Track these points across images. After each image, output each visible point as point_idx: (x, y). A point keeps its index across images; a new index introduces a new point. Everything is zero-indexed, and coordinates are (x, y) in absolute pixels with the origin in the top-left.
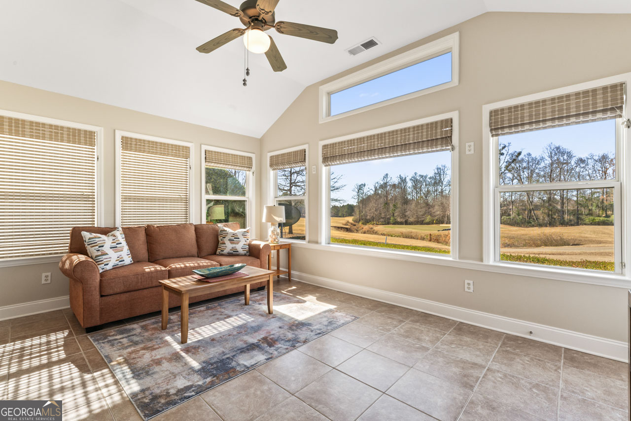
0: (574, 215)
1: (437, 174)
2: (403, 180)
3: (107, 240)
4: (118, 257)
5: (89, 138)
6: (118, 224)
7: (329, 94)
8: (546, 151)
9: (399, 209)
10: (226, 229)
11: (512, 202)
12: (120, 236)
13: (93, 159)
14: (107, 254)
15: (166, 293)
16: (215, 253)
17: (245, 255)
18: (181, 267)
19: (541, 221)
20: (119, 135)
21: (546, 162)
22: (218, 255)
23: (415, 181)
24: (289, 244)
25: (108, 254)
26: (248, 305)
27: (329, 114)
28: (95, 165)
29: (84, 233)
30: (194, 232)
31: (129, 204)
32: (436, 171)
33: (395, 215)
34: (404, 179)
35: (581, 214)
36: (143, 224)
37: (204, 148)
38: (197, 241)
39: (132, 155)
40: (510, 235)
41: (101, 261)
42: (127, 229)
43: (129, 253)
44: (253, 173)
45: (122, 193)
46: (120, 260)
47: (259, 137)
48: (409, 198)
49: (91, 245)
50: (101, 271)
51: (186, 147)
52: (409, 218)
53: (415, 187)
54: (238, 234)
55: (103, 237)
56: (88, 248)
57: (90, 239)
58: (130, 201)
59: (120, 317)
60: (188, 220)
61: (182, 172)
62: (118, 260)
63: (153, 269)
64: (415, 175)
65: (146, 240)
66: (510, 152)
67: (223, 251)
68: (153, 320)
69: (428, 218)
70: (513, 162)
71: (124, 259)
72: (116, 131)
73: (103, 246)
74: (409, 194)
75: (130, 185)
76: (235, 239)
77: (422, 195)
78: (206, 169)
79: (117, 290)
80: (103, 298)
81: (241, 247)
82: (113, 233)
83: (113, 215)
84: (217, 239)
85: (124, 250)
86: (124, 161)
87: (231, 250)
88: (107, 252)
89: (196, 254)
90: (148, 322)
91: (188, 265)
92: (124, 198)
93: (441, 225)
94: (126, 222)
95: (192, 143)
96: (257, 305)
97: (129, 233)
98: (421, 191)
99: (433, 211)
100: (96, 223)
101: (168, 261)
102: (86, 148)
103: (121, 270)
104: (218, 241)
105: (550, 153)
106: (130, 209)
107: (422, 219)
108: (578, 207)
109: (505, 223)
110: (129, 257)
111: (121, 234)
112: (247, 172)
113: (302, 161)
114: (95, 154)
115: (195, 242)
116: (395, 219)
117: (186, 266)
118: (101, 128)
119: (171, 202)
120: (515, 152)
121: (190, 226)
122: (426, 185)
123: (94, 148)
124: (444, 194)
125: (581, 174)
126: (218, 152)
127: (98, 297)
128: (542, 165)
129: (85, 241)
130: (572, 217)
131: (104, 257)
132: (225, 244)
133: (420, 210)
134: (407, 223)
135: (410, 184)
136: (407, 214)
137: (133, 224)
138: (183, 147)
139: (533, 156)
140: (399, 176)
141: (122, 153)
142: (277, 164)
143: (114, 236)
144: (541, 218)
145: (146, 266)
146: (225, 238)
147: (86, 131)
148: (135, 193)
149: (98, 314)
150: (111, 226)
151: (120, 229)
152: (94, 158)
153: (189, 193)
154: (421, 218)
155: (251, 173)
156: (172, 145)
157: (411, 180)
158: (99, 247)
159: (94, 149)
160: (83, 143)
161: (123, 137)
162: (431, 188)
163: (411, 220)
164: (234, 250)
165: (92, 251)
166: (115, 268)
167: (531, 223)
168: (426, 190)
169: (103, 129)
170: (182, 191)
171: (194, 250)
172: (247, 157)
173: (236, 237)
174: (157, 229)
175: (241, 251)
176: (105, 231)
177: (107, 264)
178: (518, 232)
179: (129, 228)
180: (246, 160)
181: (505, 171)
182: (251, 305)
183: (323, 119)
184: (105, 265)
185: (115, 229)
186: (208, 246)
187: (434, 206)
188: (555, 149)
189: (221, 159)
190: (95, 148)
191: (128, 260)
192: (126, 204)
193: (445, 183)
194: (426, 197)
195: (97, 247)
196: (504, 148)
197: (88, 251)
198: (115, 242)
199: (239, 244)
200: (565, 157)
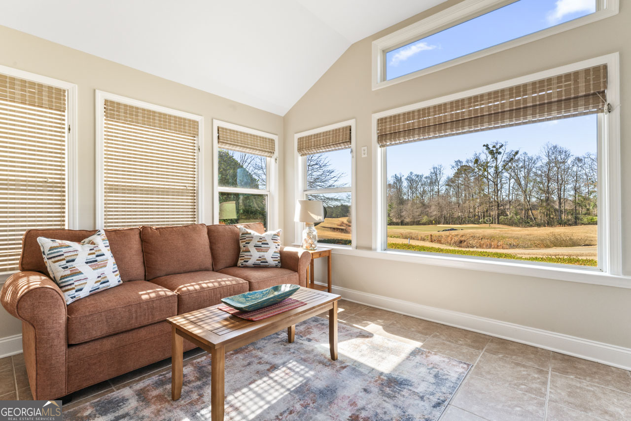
0: (572, 214)
1: (433, 173)
2: (398, 180)
3: (81, 251)
4: (98, 277)
5: (56, 98)
6: (100, 225)
7: (385, 52)
8: (543, 150)
9: (395, 210)
10: (249, 231)
11: (510, 202)
12: (101, 242)
13: (63, 130)
14: (80, 273)
15: (179, 340)
16: (235, 265)
17: (276, 267)
18: (196, 290)
19: (539, 221)
20: (101, 97)
21: (543, 161)
22: (239, 267)
23: (410, 180)
24: (329, 251)
25: (82, 273)
26: (293, 342)
27: (384, 78)
28: (66, 139)
29: (41, 240)
30: (206, 235)
31: (115, 197)
32: (433, 171)
33: (391, 215)
34: (399, 178)
35: (579, 214)
36: (136, 225)
37: (217, 123)
38: (212, 249)
39: (120, 127)
40: (513, 235)
41: (70, 285)
42: (113, 233)
43: (117, 269)
44: (276, 159)
45: (105, 181)
46: (102, 281)
47: (282, 114)
48: (405, 198)
49: (53, 260)
50: (70, 301)
51: (194, 122)
52: (405, 218)
53: (411, 187)
54: (266, 238)
55: (75, 245)
56: (49, 264)
57: (51, 249)
58: (117, 193)
59: (102, 378)
60: (196, 219)
61: (188, 155)
62: (100, 281)
63: (153, 295)
64: (411, 174)
65: (141, 248)
66: (507, 152)
67: (247, 262)
68: (155, 378)
69: (425, 219)
70: (510, 161)
71: (108, 278)
72: (97, 91)
73: (73, 261)
74: (405, 194)
75: (117, 170)
76: (263, 246)
77: (418, 195)
78: (220, 152)
79: (96, 333)
80: (73, 349)
81: (271, 255)
82: (90, 238)
83: (92, 212)
84: (238, 244)
85: (108, 265)
86: (108, 136)
87: (257, 260)
88: (80, 270)
89: (211, 267)
90: (147, 381)
91: (204, 285)
92: (109, 189)
93: (438, 225)
94: (112, 222)
95: (202, 116)
96: (306, 343)
97: (116, 238)
98: (416, 190)
99: (430, 211)
100: (66, 223)
101: (175, 279)
102: (52, 113)
103: (103, 299)
104: (239, 248)
105: (547, 152)
106: (117, 204)
107: (419, 219)
108: (576, 207)
109: (503, 223)
110: (116, 275)
111: (103, 240)
112: (268, 159)
113: (346, 142)
114: (66, 122)
115: (209, 250)
116: (391, 220)
117: (202, 288)
118: (74, 85)
119: (174, 195)
120: (513, 151)
121: (201, 227)
122: (422, 185)
123: (63, 113)
124: (440, 194)
125: (578, 173)
126: (234, 131)
127: (64, 348)
128: (539, 164)
129: (44, 252)
130: (570, 217)
131: (75, 278)
132: (249, 252)
133: (417, 210)
134: (402, 223)
135: (405, 184)
136: (402, 214)
137: (120, 224)
138: (190, 120)
139: (530, 155)
140: (394, 176)
141: (106, 123)
142: (309, 148)
143: (93, 243)
144: (539, 217)
145: (143, 290)
146: (249, 243)
147: (50, 88)
148: (125, 182)
149: (63, 378)
150: (89, 228)
151: (103, 232)
152: (64, 128)
153: (198, 184)
154: (417, 218)
155: (273, 160)
156: (175, 117)
157: (407, 179)
158: (67, 262)
159: (64, 116)
160: (46, 104)
161: (106, 101)
162: (426, 188)
163: (408, 220)
164: (262, 260)
165: (56, 268)
166: (94, 294)
167: (529, 223)
168: (422, 189)
169: (77, 86)
170: (188, 180)
171: (208, 261)
172: (269, 139)
173: (264, 242)
174: (157, 232)
175: (271, 262)
176: (78, 237)
177: (81, 290)
178: (522, 232)
179: (115, 231)
180: (267, 143)
181: (502, 170)
182: (297, 343)
183: (377, 85)
184: (76, 291)
185: (94, 232)
186: (226, 255)
187: (431, 206)
188: (552, 148)
189: (238, 140)
190: (66, 114)
191: (114, 280)
192: (112, 196)
193: (440, 183)
194: (422, 197)
195: (64, 262)
196: (501, 146)
197: (49, 269)
198: (94, 253)
199: (269, 251)
200: (563, 156)
